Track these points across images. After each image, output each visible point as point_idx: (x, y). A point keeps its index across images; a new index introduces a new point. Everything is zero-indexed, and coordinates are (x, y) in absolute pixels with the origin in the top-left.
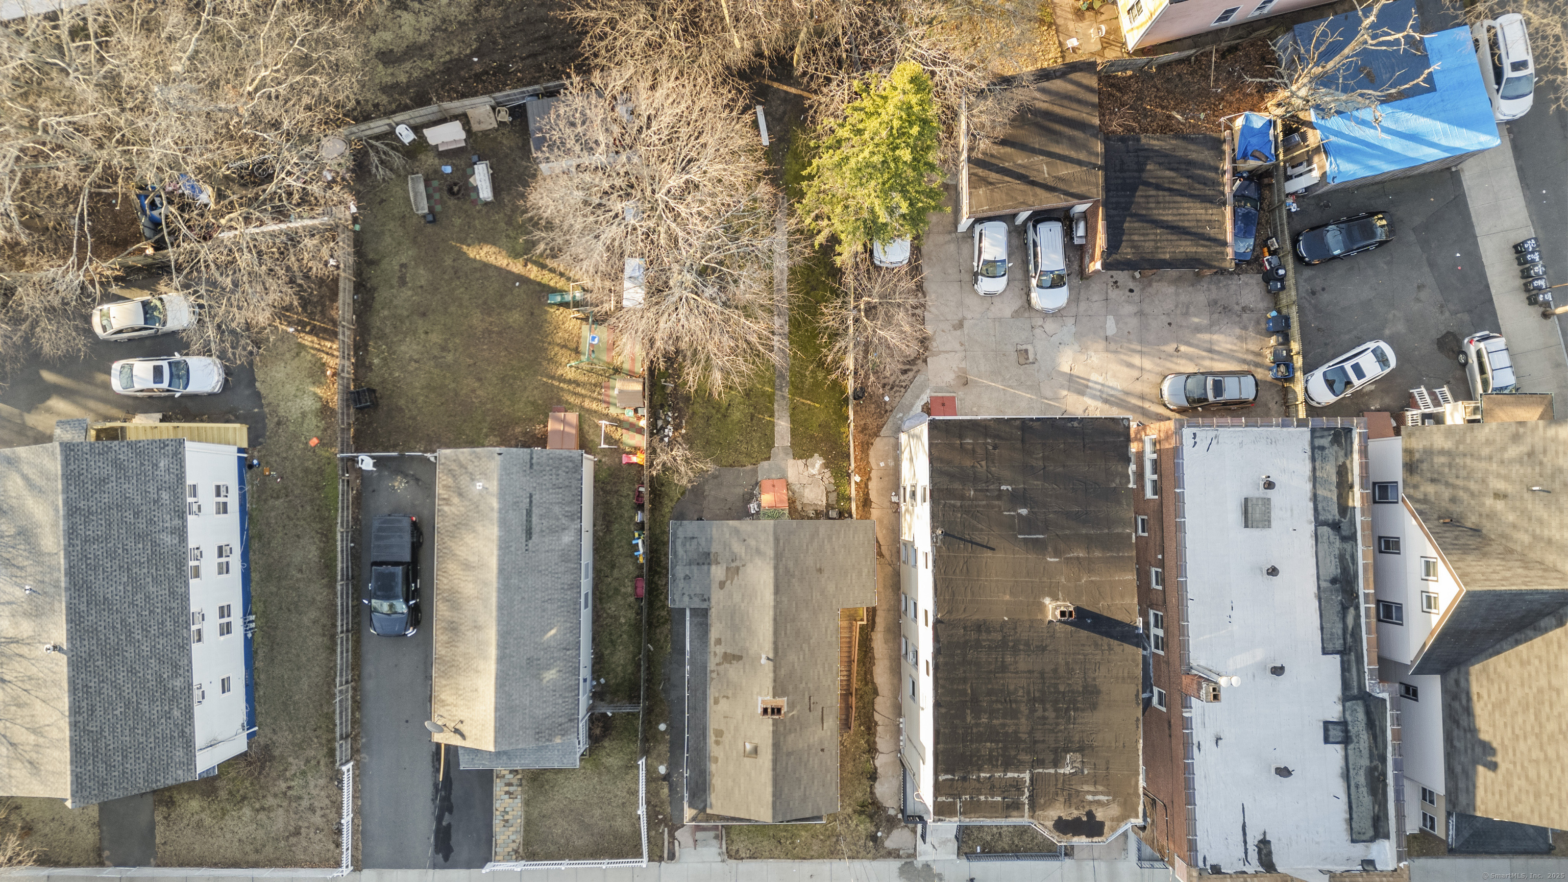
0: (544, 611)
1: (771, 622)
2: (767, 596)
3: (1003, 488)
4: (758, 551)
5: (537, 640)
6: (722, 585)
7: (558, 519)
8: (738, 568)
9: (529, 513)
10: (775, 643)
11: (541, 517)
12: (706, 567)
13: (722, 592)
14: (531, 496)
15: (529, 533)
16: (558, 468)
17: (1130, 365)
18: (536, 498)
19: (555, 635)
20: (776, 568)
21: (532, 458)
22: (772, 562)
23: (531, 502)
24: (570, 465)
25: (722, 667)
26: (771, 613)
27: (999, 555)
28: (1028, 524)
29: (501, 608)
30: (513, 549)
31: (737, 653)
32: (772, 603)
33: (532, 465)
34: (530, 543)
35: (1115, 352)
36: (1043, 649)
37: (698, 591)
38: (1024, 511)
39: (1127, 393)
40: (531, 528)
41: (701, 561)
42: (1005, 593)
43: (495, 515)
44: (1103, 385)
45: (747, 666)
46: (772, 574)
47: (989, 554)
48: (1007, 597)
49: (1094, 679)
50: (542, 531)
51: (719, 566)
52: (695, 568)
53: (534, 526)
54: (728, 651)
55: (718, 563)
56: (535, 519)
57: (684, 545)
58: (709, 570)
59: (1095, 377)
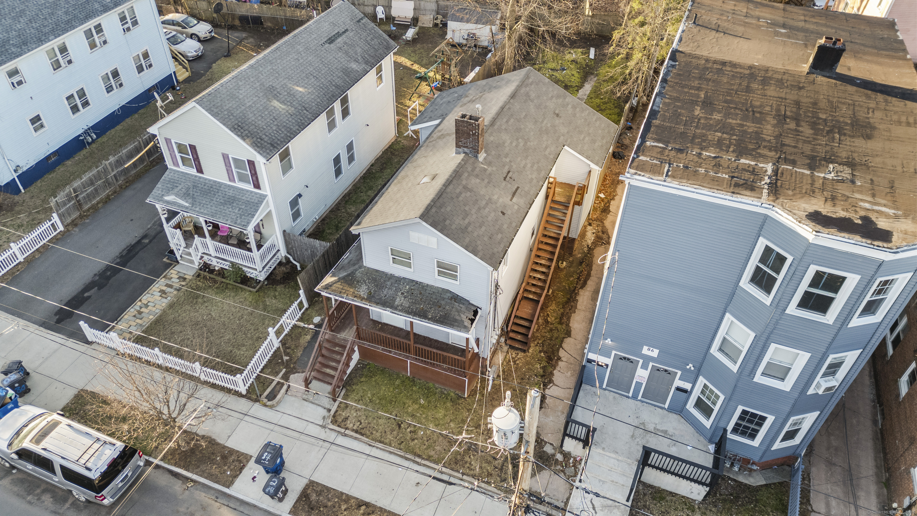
0: (307, 77)
3: (762, 20)
7: (356, 54)
9: (339, 35)
11: (346, 43)
15: (331, 41)
18: (349, 34)
23: (344, 32)
27: (754, 41)
30: (313, 36)
33: (359, 21)
34: (327, 45)
40: (333, 40)
42: (756, 55)
47: (743, 40)
50: (341, 48)
53: (336, 42)
56: (339, 40)
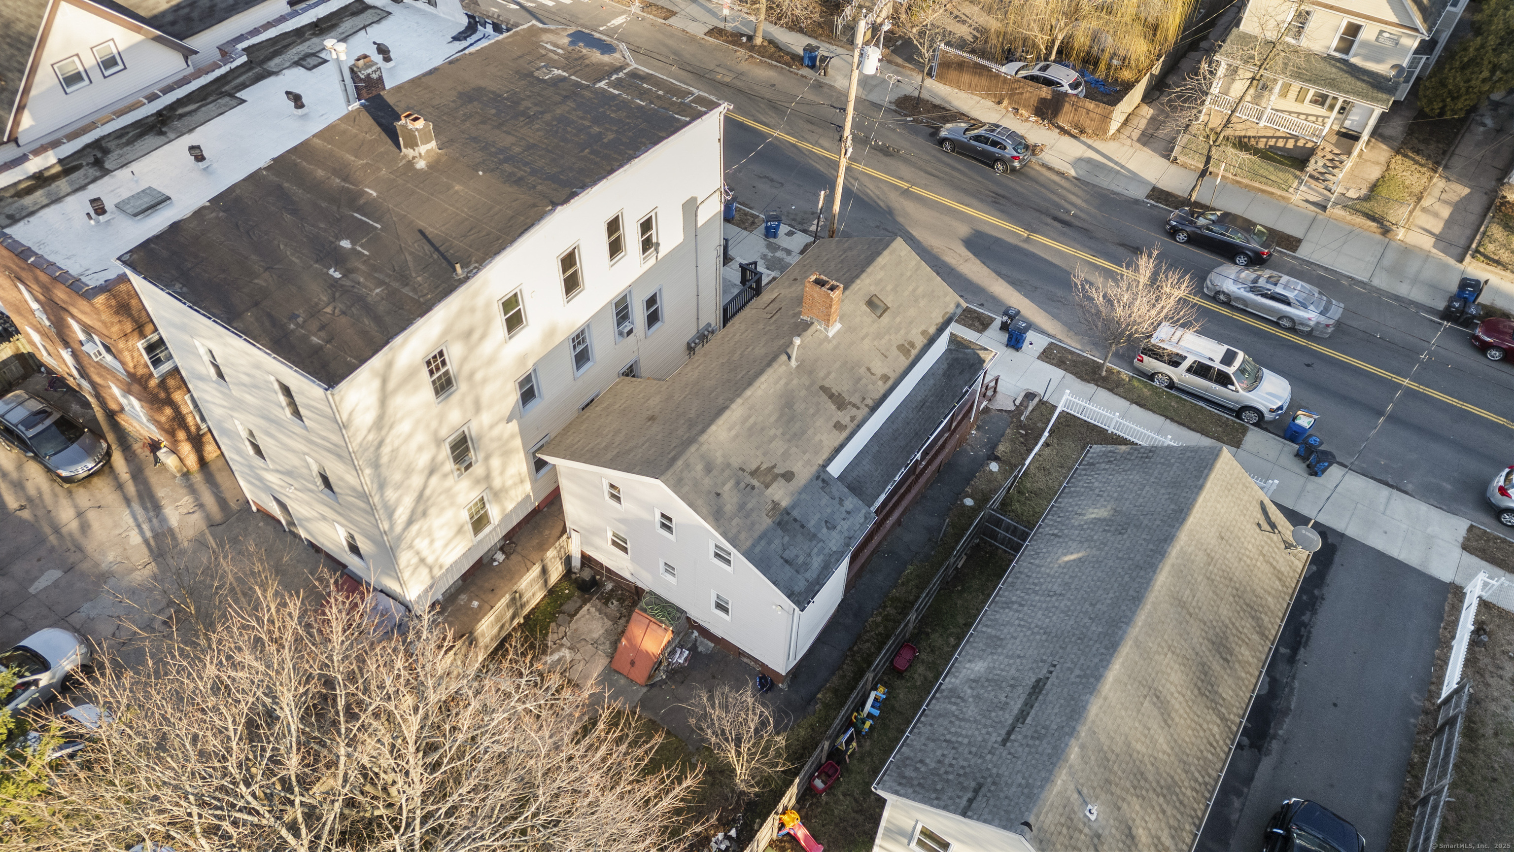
0: (1066, 584)
1: (757, 384)
2: (736, 412)
3: (337, 275)
4: (709, 468)
5: (1094, 552)
6: (788, 476)
7: (977, 697)
8: (753, 473)
9: (1022, 717)
10: (769, 364)
11: (1004, 707)
12: (795, 513)
13: (795, 469)
14: (1004, 742)
16: (934, 772)
17: (85, 527)
18: (996, 737)
19: (1065, 555)
20: (703, 431)
21: (971, 801)
22: (703, 438)
23: (1009, 733)
24: (909, 772)
25: (853, 400)
26: (748, 393)
27: (421, 224)
28: (357, 231)
29: (1137, 599)
30: (1077, 672)
31: (824, 398)
32: (739, 401)
33: (976, 791)
34: (1043, 674)
35: (79, 549)
36: (475, 139)
37: (825, 499)
38: (346, 244)
39: (128, 501)
40: (1030, 695)
41: (797, 526)
42: (457, 192)
43: (1083, 731)
44: (139, 526)
45: (822, 374)
46: (713, 428)
47: (430, 231)
48: (457, 187)
49: (453, 101)
50: (1013, 686)
51: (776, 498)
52: (811, 524)
53: (1023, 697)
54: (833, 407)
55: (776, 505)
56: (1017, 706)
57: (806, 566)
58: (794, 506)
59: (135, 538)
